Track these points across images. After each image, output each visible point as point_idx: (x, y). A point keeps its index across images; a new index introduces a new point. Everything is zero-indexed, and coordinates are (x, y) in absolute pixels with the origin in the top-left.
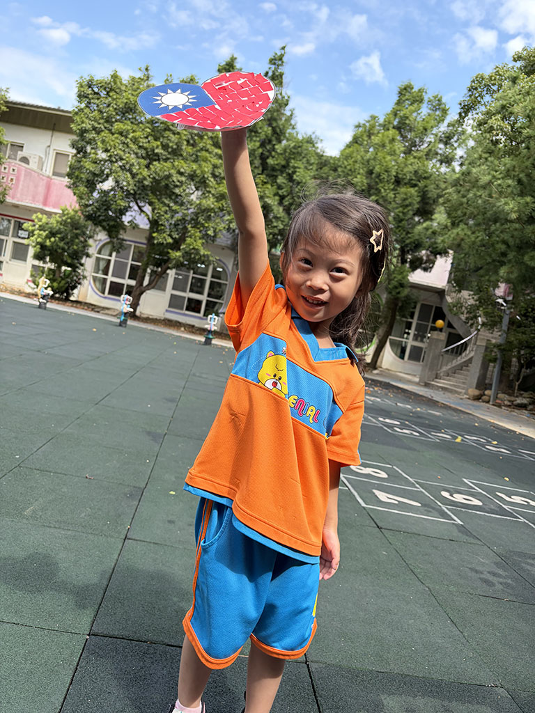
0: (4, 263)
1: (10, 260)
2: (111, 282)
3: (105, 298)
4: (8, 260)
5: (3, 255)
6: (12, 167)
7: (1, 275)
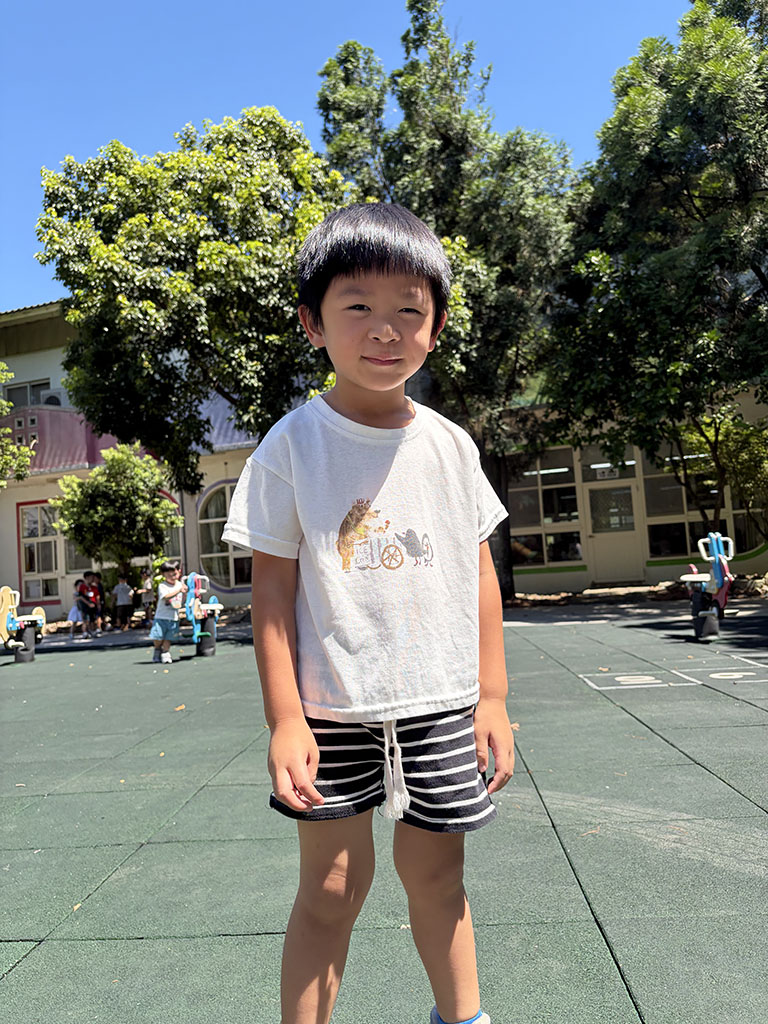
0: (59, 580)
1: (67, 573)
2: (236, 560)
3: (232, 591)
4: (64, 574)
5: (54, 568)
6: (29, 418)
7: (58, 602)
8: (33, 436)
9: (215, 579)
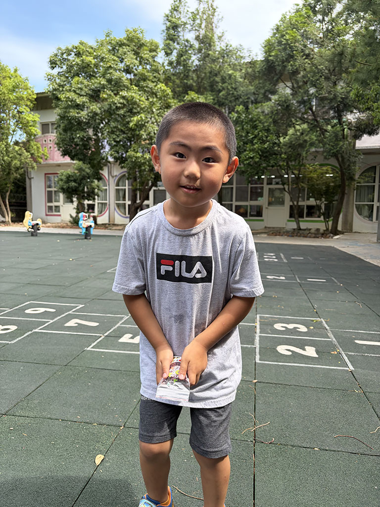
2: (129, 205)
4: (62, 204)
5: (59, 201)
6: (49, 139)
7: (60, 215)
8: (50, 147)
9: (121, 212)
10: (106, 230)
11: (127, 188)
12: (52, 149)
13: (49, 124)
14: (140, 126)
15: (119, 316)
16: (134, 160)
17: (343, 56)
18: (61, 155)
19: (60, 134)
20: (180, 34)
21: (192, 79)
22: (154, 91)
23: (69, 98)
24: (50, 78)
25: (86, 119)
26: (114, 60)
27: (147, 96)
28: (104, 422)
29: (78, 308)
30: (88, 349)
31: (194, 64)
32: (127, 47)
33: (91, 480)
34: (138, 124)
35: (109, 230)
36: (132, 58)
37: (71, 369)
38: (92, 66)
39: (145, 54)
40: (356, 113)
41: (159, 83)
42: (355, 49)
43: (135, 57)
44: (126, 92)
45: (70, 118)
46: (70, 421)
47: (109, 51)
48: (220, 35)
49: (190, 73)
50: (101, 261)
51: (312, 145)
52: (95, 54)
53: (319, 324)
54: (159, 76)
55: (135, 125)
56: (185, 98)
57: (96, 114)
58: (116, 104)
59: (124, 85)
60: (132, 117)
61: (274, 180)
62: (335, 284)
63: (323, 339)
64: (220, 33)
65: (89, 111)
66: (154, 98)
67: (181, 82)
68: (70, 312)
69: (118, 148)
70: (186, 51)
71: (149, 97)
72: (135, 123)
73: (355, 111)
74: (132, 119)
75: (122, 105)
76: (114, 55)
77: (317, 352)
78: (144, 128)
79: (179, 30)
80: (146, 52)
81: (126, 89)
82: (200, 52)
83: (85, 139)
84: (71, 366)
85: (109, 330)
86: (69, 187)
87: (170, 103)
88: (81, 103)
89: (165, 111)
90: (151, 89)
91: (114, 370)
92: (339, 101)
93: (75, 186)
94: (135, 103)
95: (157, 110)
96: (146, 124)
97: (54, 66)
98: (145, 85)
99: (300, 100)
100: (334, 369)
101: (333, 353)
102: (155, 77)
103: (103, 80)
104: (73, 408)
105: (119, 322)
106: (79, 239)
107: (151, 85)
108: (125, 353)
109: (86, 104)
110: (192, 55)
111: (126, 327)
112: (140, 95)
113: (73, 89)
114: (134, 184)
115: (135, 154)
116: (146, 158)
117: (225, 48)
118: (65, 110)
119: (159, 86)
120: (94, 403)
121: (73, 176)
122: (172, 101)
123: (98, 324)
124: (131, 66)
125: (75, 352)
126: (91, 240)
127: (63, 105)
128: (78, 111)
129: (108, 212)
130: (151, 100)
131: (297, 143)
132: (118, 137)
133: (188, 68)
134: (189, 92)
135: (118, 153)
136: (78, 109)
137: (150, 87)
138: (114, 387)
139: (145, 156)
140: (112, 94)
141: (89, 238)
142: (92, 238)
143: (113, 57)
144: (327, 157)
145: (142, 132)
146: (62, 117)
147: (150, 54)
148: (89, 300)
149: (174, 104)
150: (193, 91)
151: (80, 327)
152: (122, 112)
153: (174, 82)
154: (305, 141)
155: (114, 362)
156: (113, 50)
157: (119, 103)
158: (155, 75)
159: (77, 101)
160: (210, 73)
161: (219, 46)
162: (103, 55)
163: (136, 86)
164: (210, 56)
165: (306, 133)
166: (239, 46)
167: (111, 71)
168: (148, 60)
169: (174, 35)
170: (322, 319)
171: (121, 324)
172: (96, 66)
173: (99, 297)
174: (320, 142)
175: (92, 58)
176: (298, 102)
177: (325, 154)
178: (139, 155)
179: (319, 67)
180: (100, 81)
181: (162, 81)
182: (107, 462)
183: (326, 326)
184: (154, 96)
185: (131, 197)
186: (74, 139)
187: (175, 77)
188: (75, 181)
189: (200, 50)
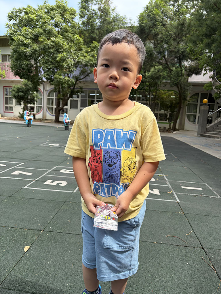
2: (55, 108)
3: (54, 116)
5: (12, 104)
6: (6, 65)
7: (13, 113)
8: (7, 70)
9: (50, 112)
10: (41, 123)
11: (54, 98)
12: (8, 71)
13: (6, 56)
14: (63, 60)
15: (45, 170)
16: (58, 80)
17: (183, 26)
18: (14, 75)
19: (14, 62)
20: (89, 6)
21: (96, 34)
22: (72, 39)
23: (20, 39)
24: (8, 27)
25: (29, 53)
26: (48, 18)
27: (68, 42)
28: (31, 228)
29: (20, 164)
30: (25, 187)
31: (98, 25)
32: (56, 11)
33: (21, 260)
34: (62, 59)
35: (43, 123)
36: (59, 18)
37: (13, 199)
38: (35, 21)
39: (67, 16)
40: (189, 61)
41: (75, 34)
42: (190, 22)
43: (61, 17)
44: (54, 38)
45: (20, 52)
46: (10, 227)
47: (46, 13)
48: (113, 8)
49: (95, 30)
50: (36, 139)
51: (164, 78)
52: (36, 13)
53: (162, 177)
54: (75, 30)
55: (60, 59)
56: (91, 45)
57: (36, 51)
58: (48, 45)
59: (54, 34)
60: (58, 54)
61: (141, 98)
62: (172, 157)
63: (163, 185)
64: (113, 7)
65: (32, 48)
66: (72, 43)
67: (89, 36)
68: (15, 167)
69: (49, 73)
70: (93, 17)
71: (69, 43)
72: (60, 58)
73: (189, 60)
74: (58, 55)
75: (52, 46)
76: (48, 15)
77: (160, 192)
78: (66, 61)
79: (89, 3)
80: (68, 15)
81: (55, 37)
82: (101, 18)
83: (29, 66)
84: (13, 197)
85: (38, 177)
86: (18, 95)
87: (82, 47)
88: (27, 43)
89: (78, 52)
90: (70, 37)
91: (40, 200)
92: (180, 54)
93: (22, 95)
94: (60, 46)
95: (74, 51)
96: (67, 59)
97: (11, 19)
98: (66, 35)
99: (158, 51)
100: (169, 201)
101: (169, 193)
102: (73, 30)
103: (41, 30)
104: (13, 220)
105: (45, 173)
106: (24, 127)
107: (70, 35)
108: (47, 191)
109: (30, 44)
110: (97, 19)
111: (49, 176)
112: (63, 41)
113: (22, 34)
114: (59, 95)
115: (59, 77)
116: (66, 79)
117: (115, 16)
118: (17, 47)
119: (75, 36)
120: (26, 217)
121: (21, 89)
122: (83, 46)
123: (32, 174)
124: (58, 22)
125: (16, 189)
126: (31, 128)
127: (16, 43)
128: (25, 48)
129: (42, 111)
130: (70, 44)
131: (155, 77)
132: (49, 66)
133: (94, 27)
134: (94, 41)
135: (49, 76)
136: (25, 47)
137: (70, 36)
138: (39, 209)
139: (65, 78)
140: (46, 39)
141: (30, 126)
142: (32, 126)
143: (47, 16)
144: (172, 86)
145: (64, 64)
146: (15, 51)
147: (70, 16)
148: (27, 161)
149: (84, 48)
150: (96, 41)
151: (21, 175)
152: (52, 50)
153: (85, 35)
154: (160, 76)
155: (40, 195)
156: (48, 13)
157: (50, 45)
158: (73, 29)
159: (25, 42)
160: (107, 31)
161: (112, 15)
162: (42, 15)
163: (61, 35)
164: (107, 20)
165: (161, 71)
166: (124, 16)
167: (46, 24)
168: (69, 20)
169: (86, 6)
170: (164, 175)
171: (46, 174)
172: (37, 21)
173: (33, 159)
174: (168, 76)
175: (35, 16)
176: (157, 52)
177: (171, 84)
178: (62, 77)
179: (170, 32)
180: (39, 30)
181: (78, 33)
182: (31, 250)
183: (166, 178)
184: (72, 42)
185: (56, 104)
186: (22, 65)
187: (86, 32)
188: (22, 92)
189: (101, 16)
